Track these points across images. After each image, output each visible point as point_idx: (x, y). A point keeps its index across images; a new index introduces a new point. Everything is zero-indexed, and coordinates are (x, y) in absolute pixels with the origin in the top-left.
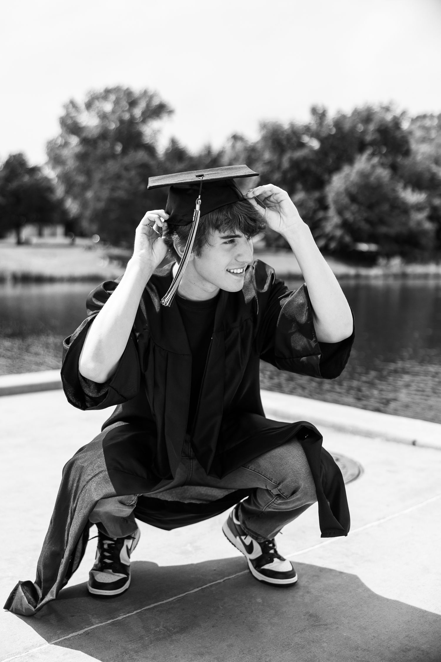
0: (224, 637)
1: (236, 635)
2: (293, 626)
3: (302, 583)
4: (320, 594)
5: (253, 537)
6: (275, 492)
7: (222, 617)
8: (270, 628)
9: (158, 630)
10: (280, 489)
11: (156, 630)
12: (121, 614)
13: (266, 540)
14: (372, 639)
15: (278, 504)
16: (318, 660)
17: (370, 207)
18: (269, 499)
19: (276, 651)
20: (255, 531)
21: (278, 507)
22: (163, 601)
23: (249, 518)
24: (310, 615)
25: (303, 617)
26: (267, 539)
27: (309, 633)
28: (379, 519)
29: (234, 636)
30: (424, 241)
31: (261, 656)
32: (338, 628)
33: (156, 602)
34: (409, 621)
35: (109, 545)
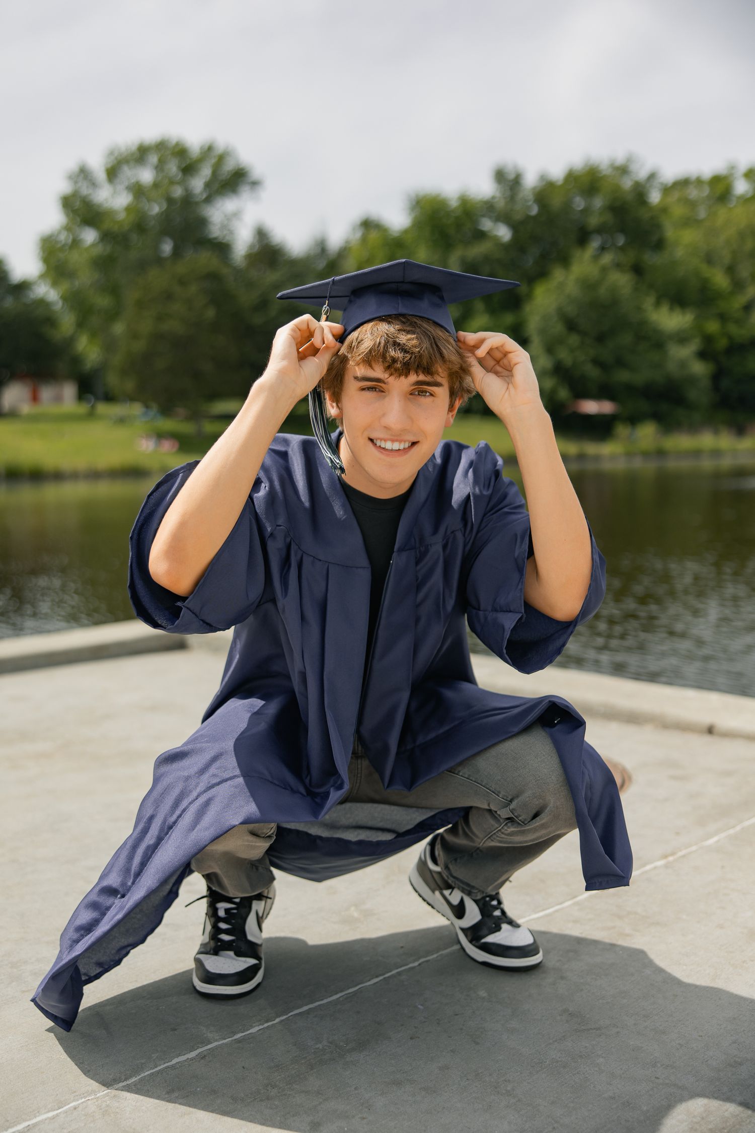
0: (431, 1055)
1: (451, 1050)
2: (544, 1033)
3: (551, 963)
4: (582, 981)
5: (463, 891)
6: (504, 813)
7: (425, 1022)
8: (506, 1037)
9: (321, 1048)
10: (513, 809)
11: (317, 1046)
12: (254, 1023)
13: (484, 895)
14: (678, 1049)
15: (508, 835)
16: (592, 1086)
17: (601, 339)
18: (492, 826)
19: (521, 1073)
20: (466, 881)
21: (507, 838)
22: (322, 1000)
23: (456, 860)
24: (570, 1014)
25: (559, 1018)
26: (486, 893)
27: (571, 1042)
28: (666, 857)
29: (448, 1052)
30: (693, 395)
31: (498, 1083)
32: (619, 1034)
33: (312, 1003)
34: (734, 1019)
35: (227, 911)
